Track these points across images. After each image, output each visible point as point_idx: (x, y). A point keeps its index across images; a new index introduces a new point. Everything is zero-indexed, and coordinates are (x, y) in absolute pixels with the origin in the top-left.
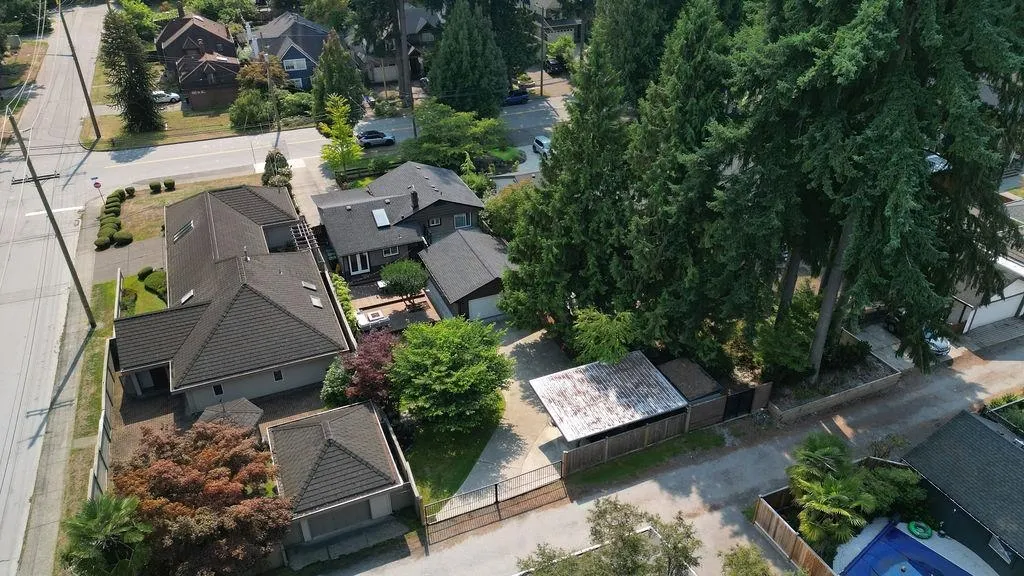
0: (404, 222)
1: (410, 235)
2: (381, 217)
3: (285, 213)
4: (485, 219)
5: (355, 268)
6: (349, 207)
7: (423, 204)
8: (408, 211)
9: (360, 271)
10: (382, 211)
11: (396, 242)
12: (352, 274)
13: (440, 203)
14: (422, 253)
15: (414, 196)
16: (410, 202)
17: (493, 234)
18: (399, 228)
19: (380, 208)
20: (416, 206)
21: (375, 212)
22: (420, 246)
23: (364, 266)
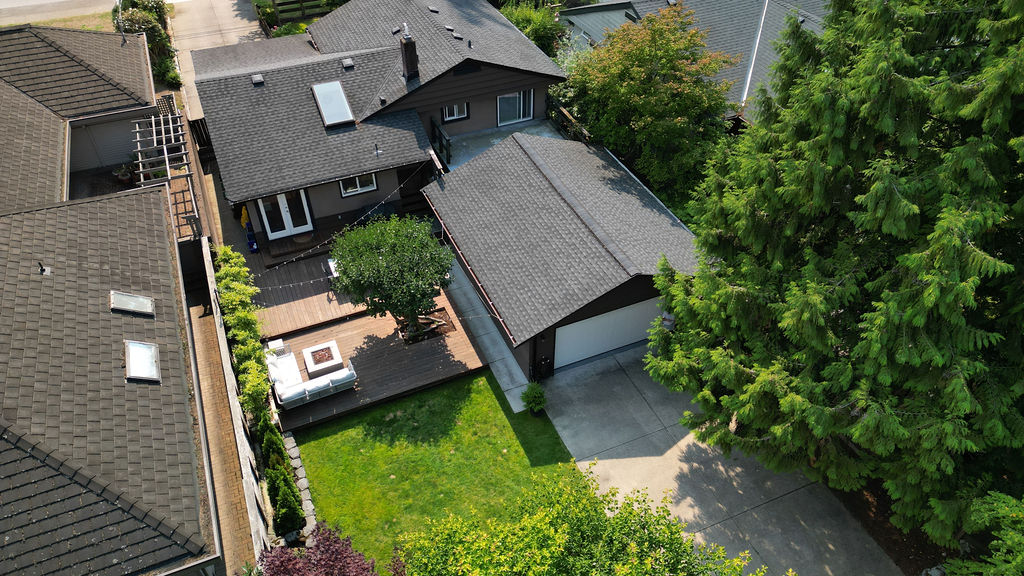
0: (386, 115)
1: (400, 146)
2: (334, 102)
3: (123, 91)
4: (565, 105)
5: (277, 224)
6: (258, 78)
7: (430, 68)
8: (395, 87)
9: (290, 230)
10: (336, 87)
11: (370, 165)
12: (272, 236)
13: (469, 66)
14: (431, 191)
15: (409, 49)
16: (399, 65)
17: (589, 143)
18: (376, 129)
19: (330, 79)
20: (412, 74)
21: (319, 89)
22: (424, 173)
23: (298, 219)
